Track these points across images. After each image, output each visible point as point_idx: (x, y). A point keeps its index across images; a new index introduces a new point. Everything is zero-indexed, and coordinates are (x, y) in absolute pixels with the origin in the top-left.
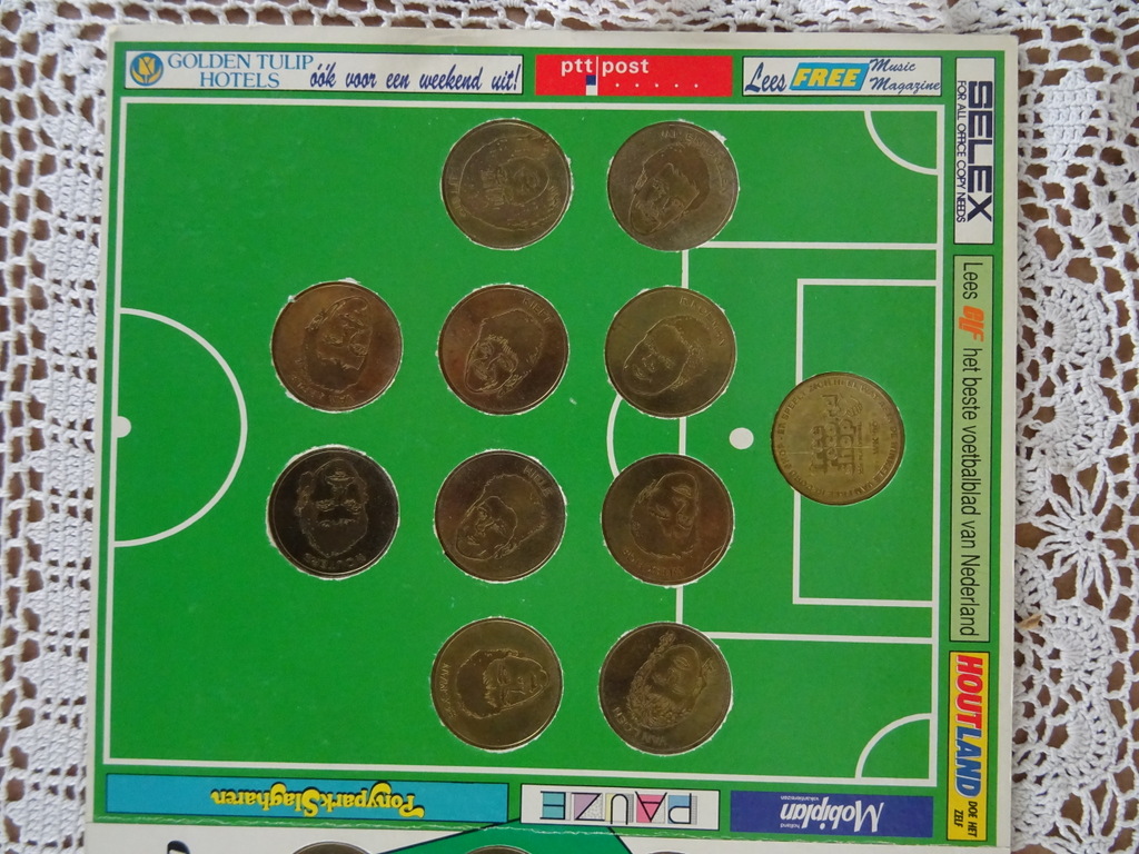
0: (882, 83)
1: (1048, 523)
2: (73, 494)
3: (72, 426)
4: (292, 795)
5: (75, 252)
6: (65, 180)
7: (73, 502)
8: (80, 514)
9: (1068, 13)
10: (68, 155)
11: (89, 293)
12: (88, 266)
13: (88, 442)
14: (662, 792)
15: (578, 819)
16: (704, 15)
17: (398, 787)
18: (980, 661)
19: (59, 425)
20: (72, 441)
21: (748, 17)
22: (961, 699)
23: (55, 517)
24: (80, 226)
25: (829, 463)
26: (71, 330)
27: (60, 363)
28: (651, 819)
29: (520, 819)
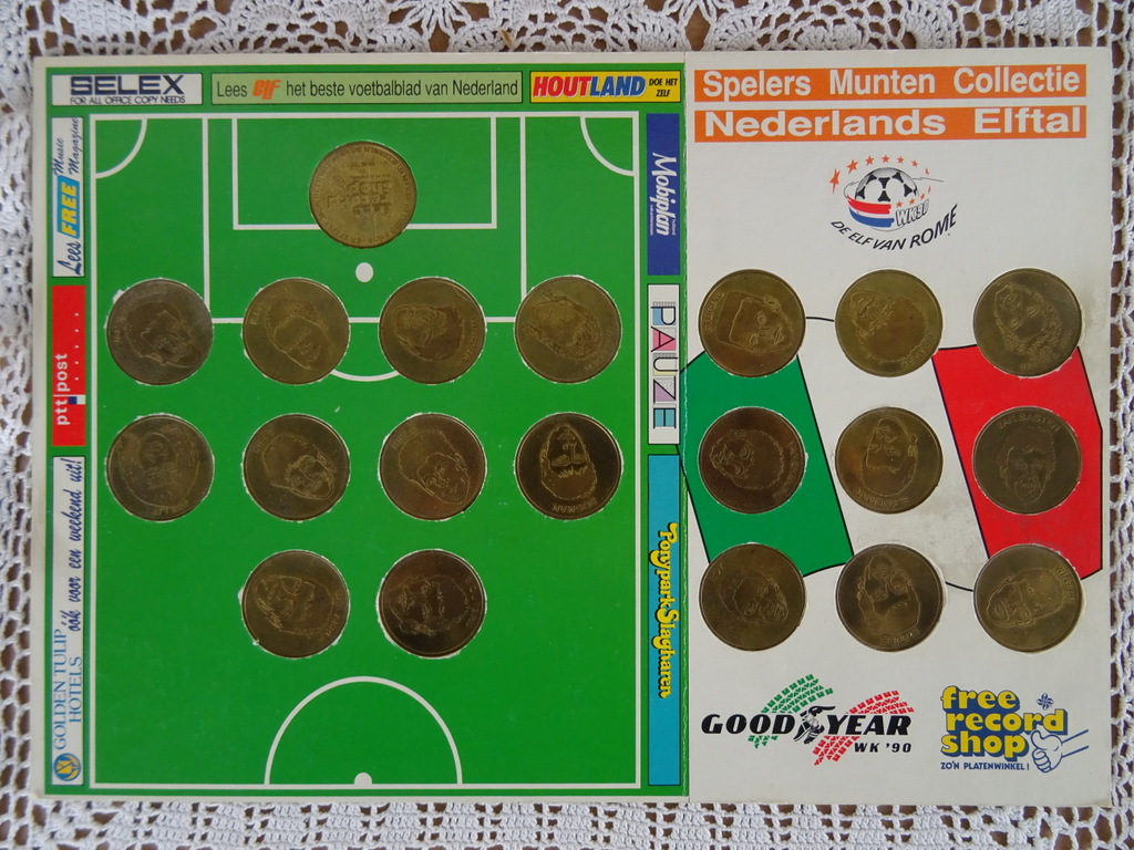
0: (73, 165)
1: (428, 26)
2: (423, 822)
3: (366, 824)
4: (662, 631)
5: (222, 826)
6: (161, 836)
7: (430, 822)
8: (440, 815)
9: (16, 18)
10: (141, 834)
11: (256, 812)
12: (234, 815)
13: (380, 811)
14: (651, 330)
15: (675, 398)
16: (20, 309)
17: (653, 544)
18: (538, 79)
19: (365, 835)
20: (379, 824)
21: (21, 273)
22: (568, 93)
23: (442, 837)
24: (200, 822)
25: (383, 201)
26: (286, 827)
27: (314, 837)
28: (673, 339)
29: (676, 445)
